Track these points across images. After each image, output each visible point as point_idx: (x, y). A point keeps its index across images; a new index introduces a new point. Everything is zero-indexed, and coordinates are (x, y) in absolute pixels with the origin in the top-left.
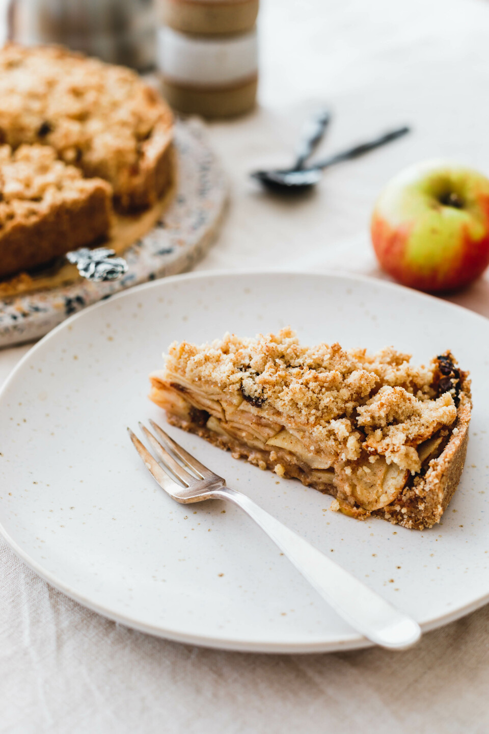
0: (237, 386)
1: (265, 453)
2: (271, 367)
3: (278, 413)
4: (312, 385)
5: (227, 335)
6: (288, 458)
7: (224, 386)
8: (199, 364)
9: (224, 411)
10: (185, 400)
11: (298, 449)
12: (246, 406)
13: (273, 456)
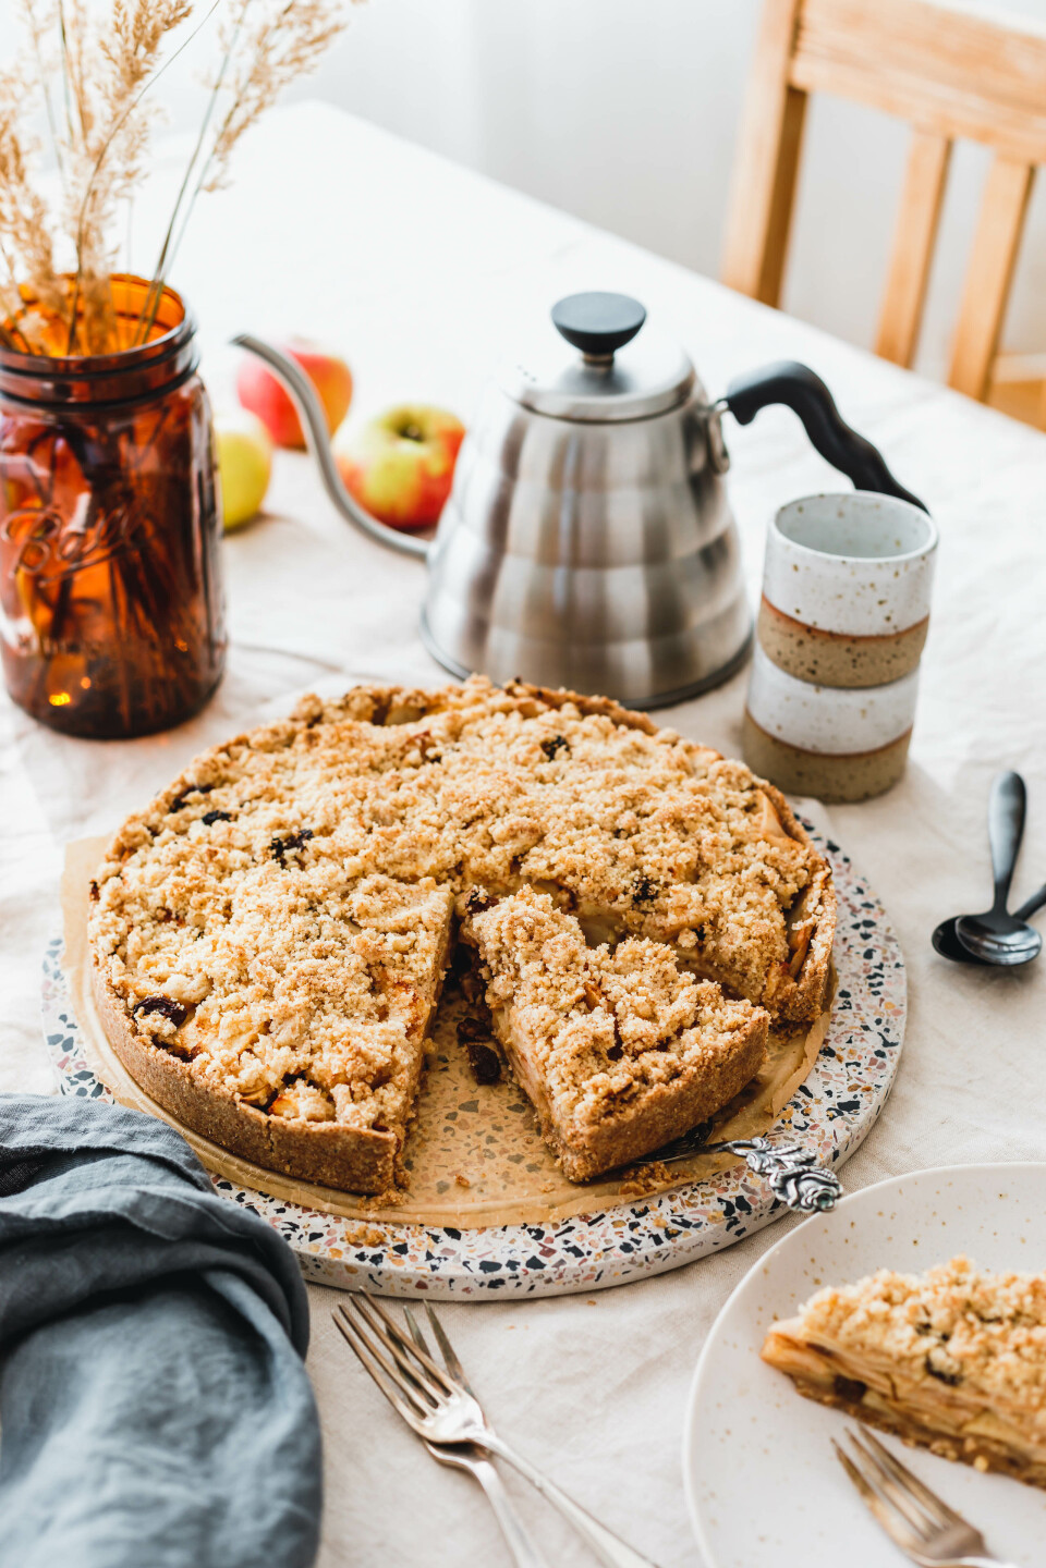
0: (922, 1361)
1: (958, 1441)
2: (963, 1329)
3: (982, 1393)
4: (1027, 1351)
5: (884, 1275)
6: (994, 1448)
7: (901, 1359)
8: (862, 1327)
9: (894, 1387)
10: (828, 1365)
11: (1011, 1437)
12: (930, 1382)
13: (970, 1445)
